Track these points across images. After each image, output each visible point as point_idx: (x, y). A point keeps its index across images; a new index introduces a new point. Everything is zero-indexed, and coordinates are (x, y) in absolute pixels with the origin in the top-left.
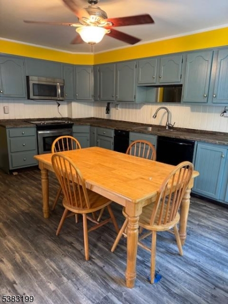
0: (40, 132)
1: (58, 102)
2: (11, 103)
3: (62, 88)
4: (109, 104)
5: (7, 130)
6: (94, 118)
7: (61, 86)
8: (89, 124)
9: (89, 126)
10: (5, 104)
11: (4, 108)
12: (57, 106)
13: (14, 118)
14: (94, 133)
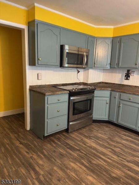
0: (72, 98)
1: (78, 69)
2: (43, 70)
3: (87, 56)
4: (128, 71)
5: (46, 98)
6: (103, 83)
7: (86, 55)
8: (110, 89)
9: (110, 91)
10: (39, 72)
11: (38, 74)
12: (77, 72)
13: (45, 84)
14: (115, 98)
